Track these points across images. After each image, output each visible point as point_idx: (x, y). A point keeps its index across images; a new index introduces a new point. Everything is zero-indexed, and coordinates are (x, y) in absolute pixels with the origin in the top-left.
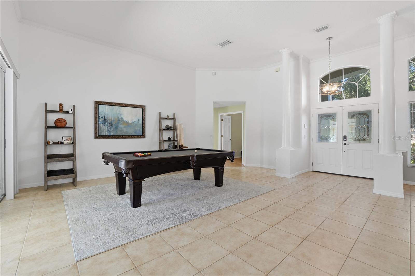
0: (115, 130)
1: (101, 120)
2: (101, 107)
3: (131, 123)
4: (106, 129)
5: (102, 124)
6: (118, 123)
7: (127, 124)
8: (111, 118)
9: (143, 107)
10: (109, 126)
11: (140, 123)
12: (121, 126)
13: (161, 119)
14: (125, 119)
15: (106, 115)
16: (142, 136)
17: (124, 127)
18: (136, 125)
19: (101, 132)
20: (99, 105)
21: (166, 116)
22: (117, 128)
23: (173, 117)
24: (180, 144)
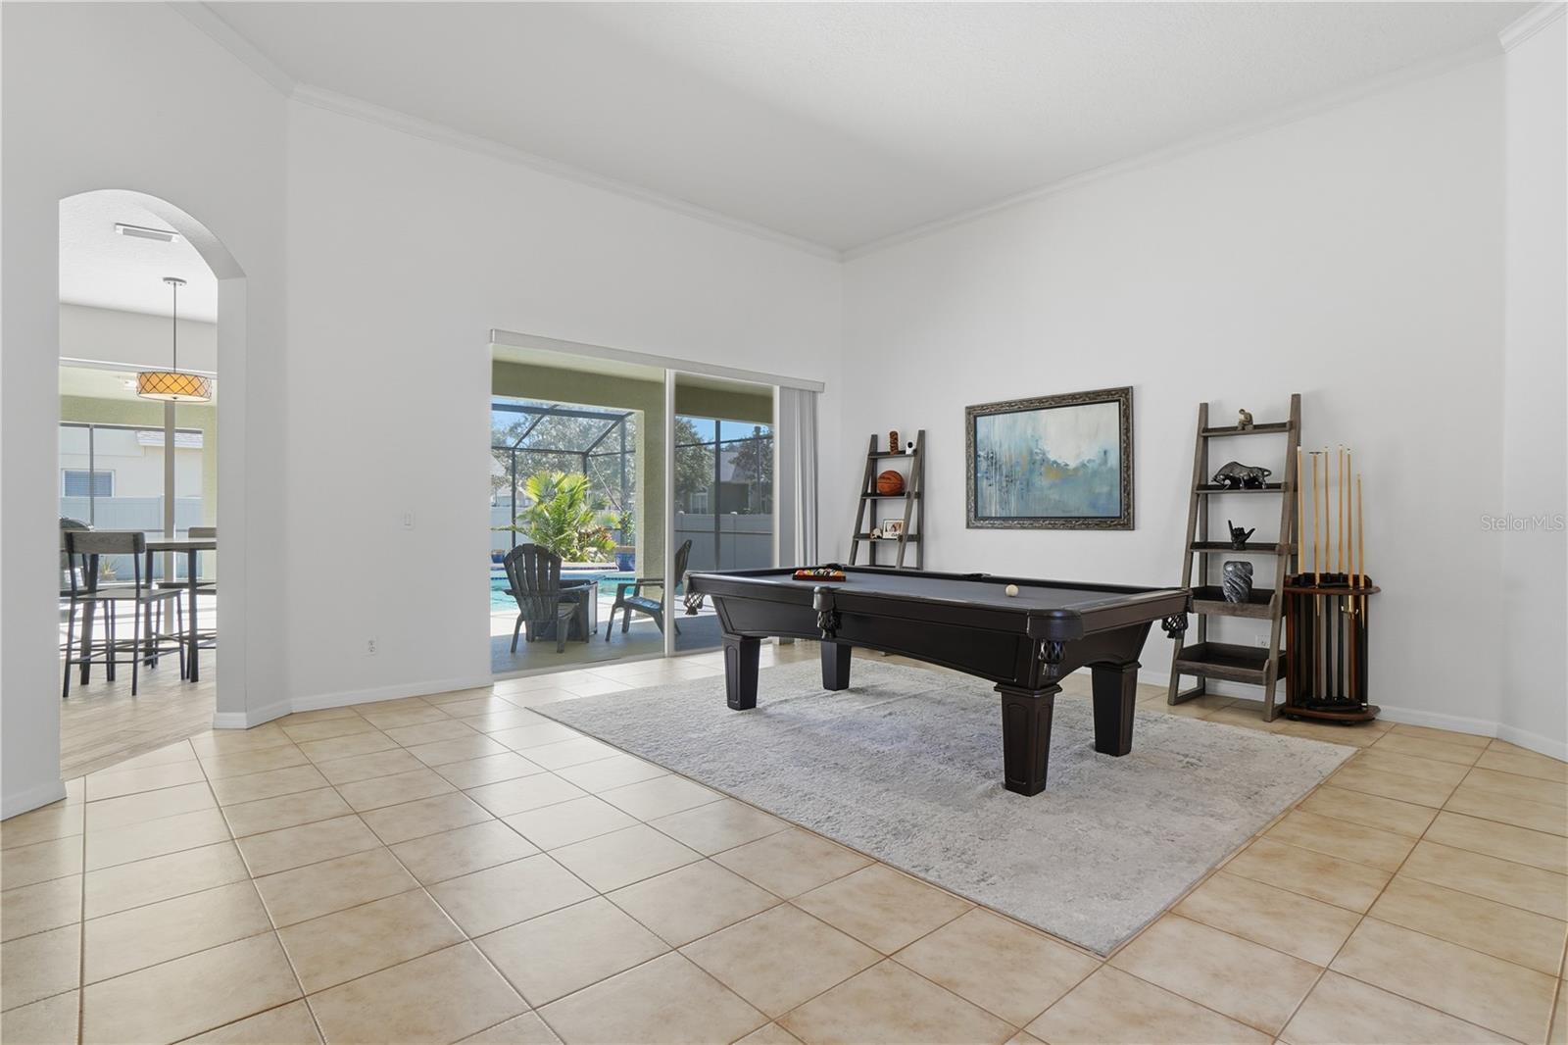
0: (1022, 498)
1: (983, 465)
2: (983, 426)
3: (1076, 470)
4: (995, 498)
5: (987, 478)
6: (1032, 471)
7: (1059, 469)
8: (1010, 457)
9: (1122, 397)
10: (1004, 484)
11: (1109, 465)
12: (1042, 482)
13: (1207, 434)
14: (1052, 457)
15: (996, 449)
16: (1122, 519)
17: (1050, 488)
18: (1095, 473)
19: (984, 508)
20: (978, 419)
21: (1235, 420)
22: (1028, 491)
23: (1285, 418)
24: (1334, 571)
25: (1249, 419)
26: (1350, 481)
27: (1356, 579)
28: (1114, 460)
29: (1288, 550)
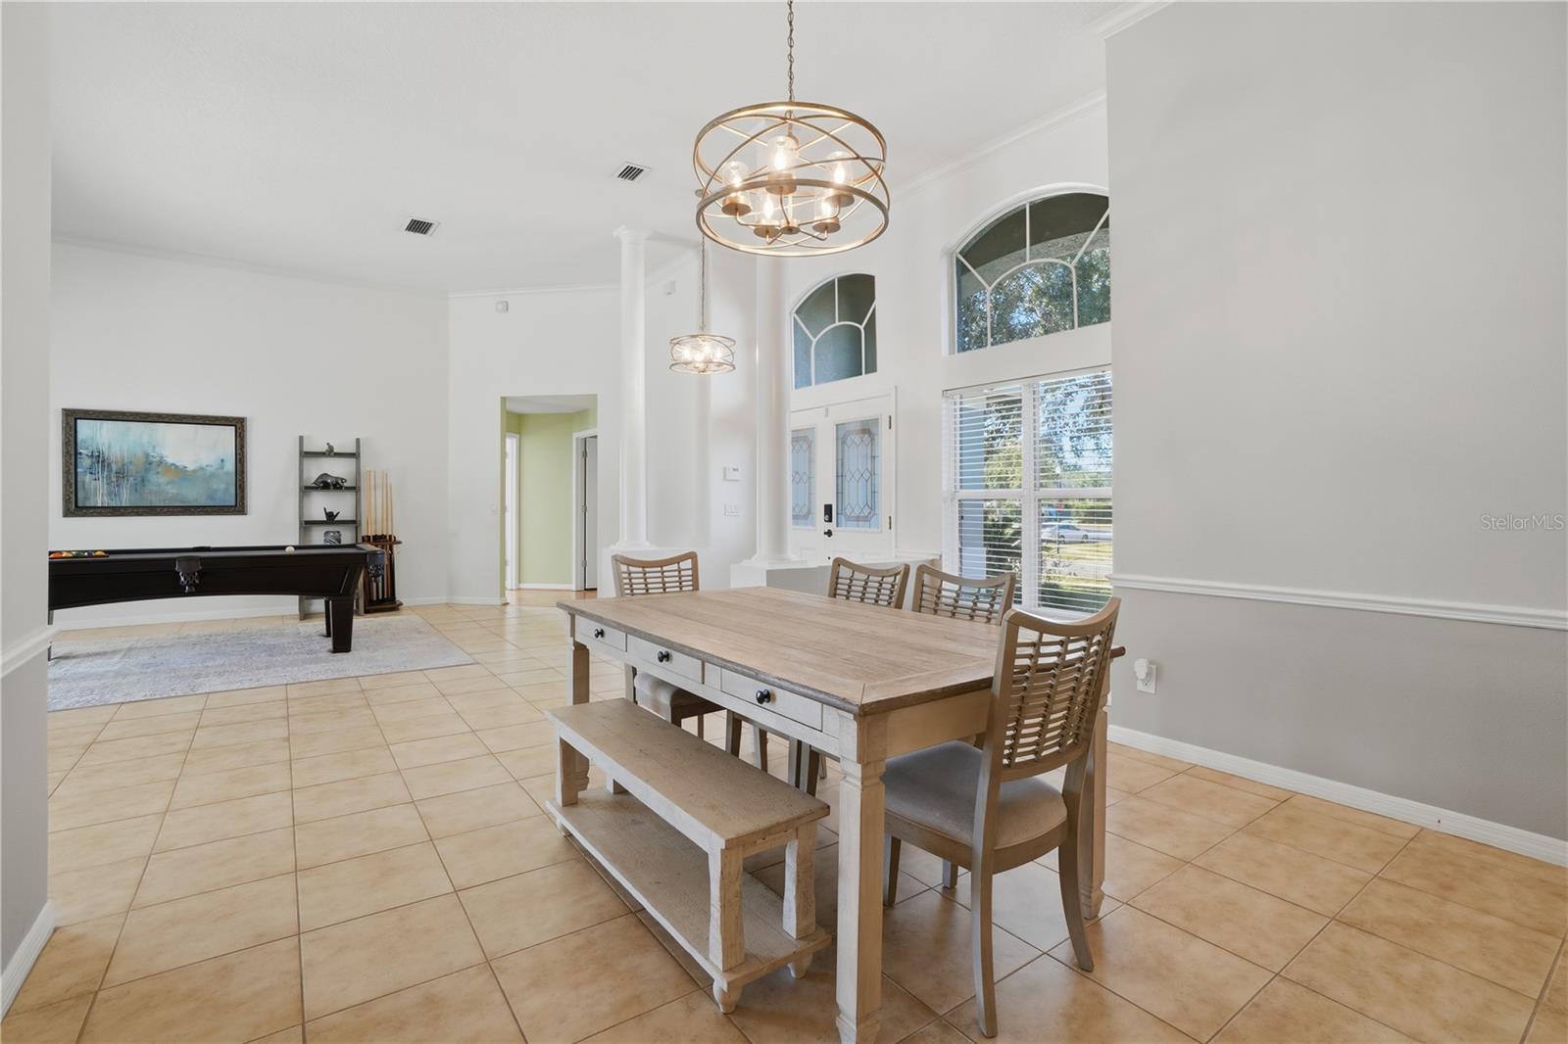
0: (136, 490)
1: (85, 462)
2: (85, 428)
3: (194, 471)
4: (103, 489)
5: (91, 473)
6: (147, 470)
7: (180, 473)
8: (122, 457)
9: (239, 424)
10: (114, 479)
11: (226, 469)
12: (158, 480)
13: (305, 455)
14: (170, 460)
15: (105, 450)
16: (238, 507)
17: (168, 484)
18: (213, 475)
19: (86, 498)
20: (78, 421)
21: (324, 448)
22: (144, 486)
23: (353, 450)
24: (379, 534)
25: (331, 449)
26: (387, 489)
27: (390, 536)
28: (230, 466)
29: (354, 523)
